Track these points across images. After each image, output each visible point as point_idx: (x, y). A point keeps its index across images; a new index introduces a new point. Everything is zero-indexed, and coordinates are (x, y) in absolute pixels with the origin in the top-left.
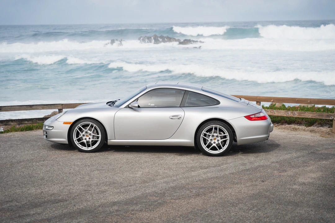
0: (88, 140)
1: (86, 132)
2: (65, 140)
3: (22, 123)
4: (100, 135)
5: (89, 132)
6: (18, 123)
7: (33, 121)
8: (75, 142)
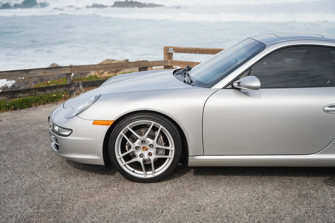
0: (146, 157)
1: (143, 142)
2: (97, 158)
3: (15, 96)
4: (172, 147)
5: (149, 142)
6: (9, 96)
7: (32, 92)
8: (119, 161)
